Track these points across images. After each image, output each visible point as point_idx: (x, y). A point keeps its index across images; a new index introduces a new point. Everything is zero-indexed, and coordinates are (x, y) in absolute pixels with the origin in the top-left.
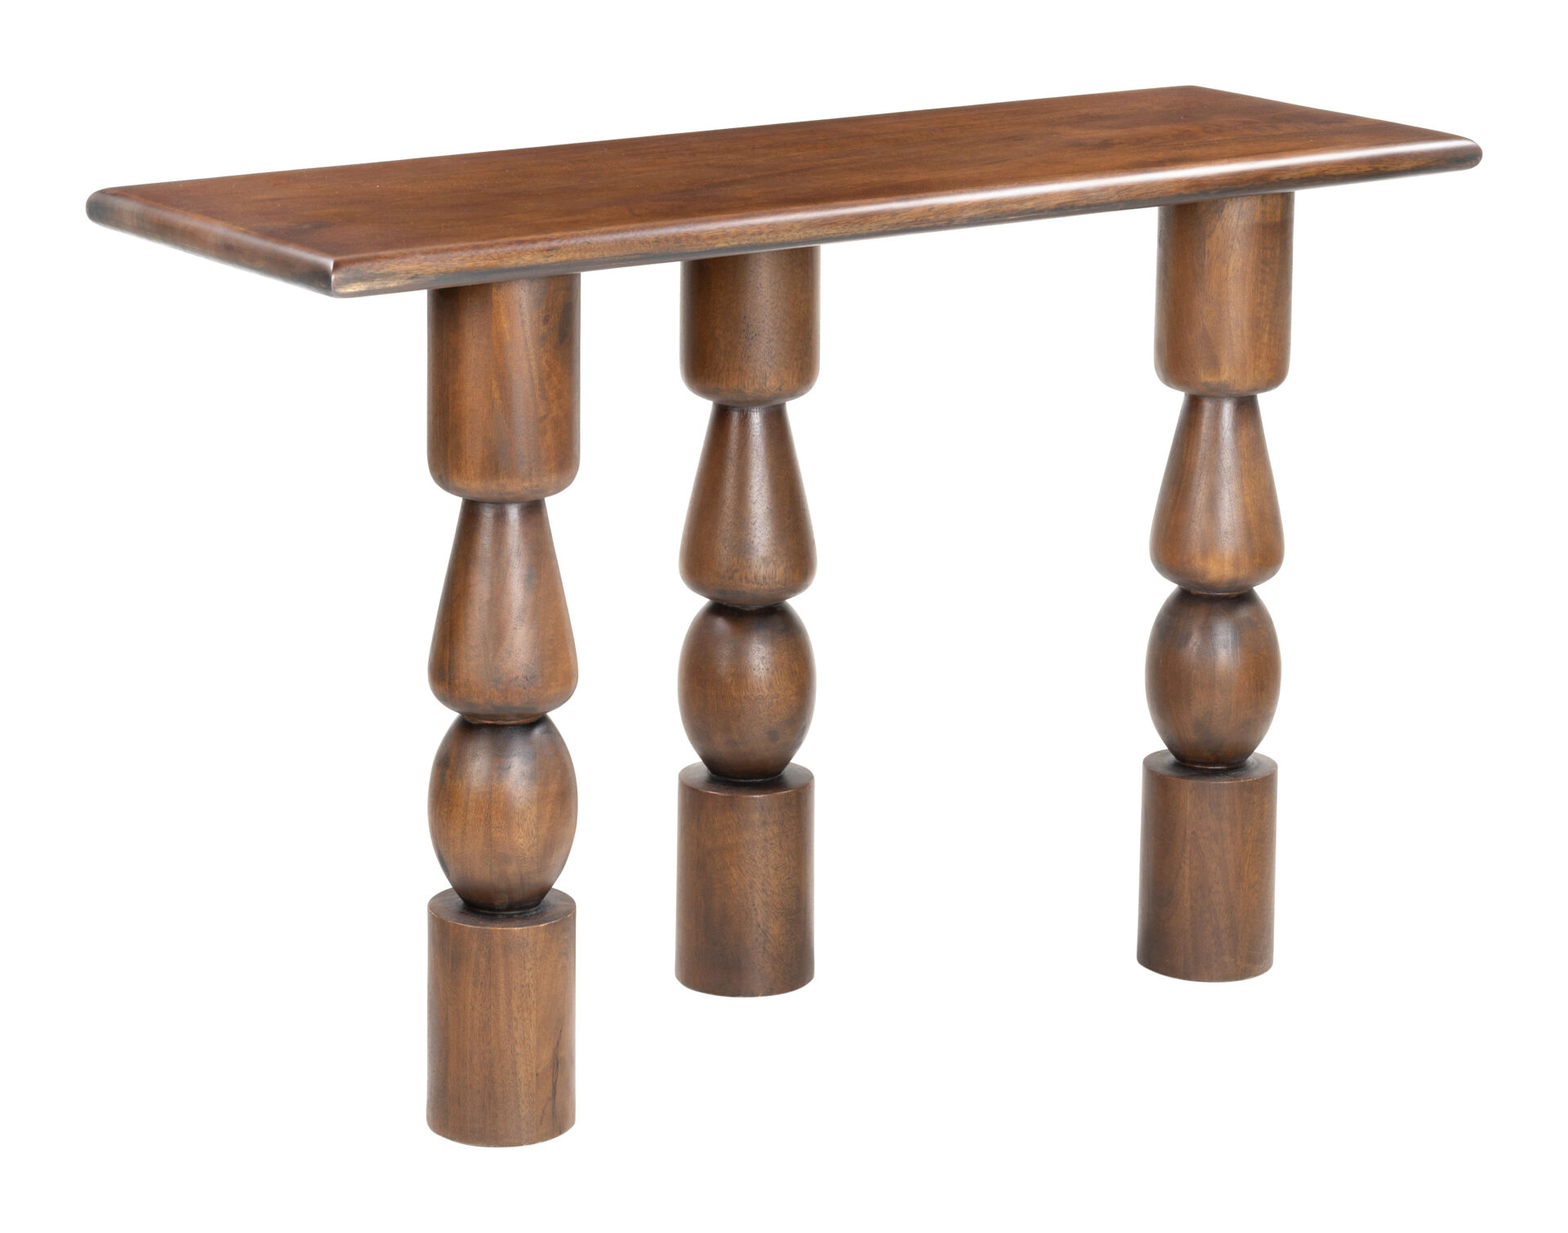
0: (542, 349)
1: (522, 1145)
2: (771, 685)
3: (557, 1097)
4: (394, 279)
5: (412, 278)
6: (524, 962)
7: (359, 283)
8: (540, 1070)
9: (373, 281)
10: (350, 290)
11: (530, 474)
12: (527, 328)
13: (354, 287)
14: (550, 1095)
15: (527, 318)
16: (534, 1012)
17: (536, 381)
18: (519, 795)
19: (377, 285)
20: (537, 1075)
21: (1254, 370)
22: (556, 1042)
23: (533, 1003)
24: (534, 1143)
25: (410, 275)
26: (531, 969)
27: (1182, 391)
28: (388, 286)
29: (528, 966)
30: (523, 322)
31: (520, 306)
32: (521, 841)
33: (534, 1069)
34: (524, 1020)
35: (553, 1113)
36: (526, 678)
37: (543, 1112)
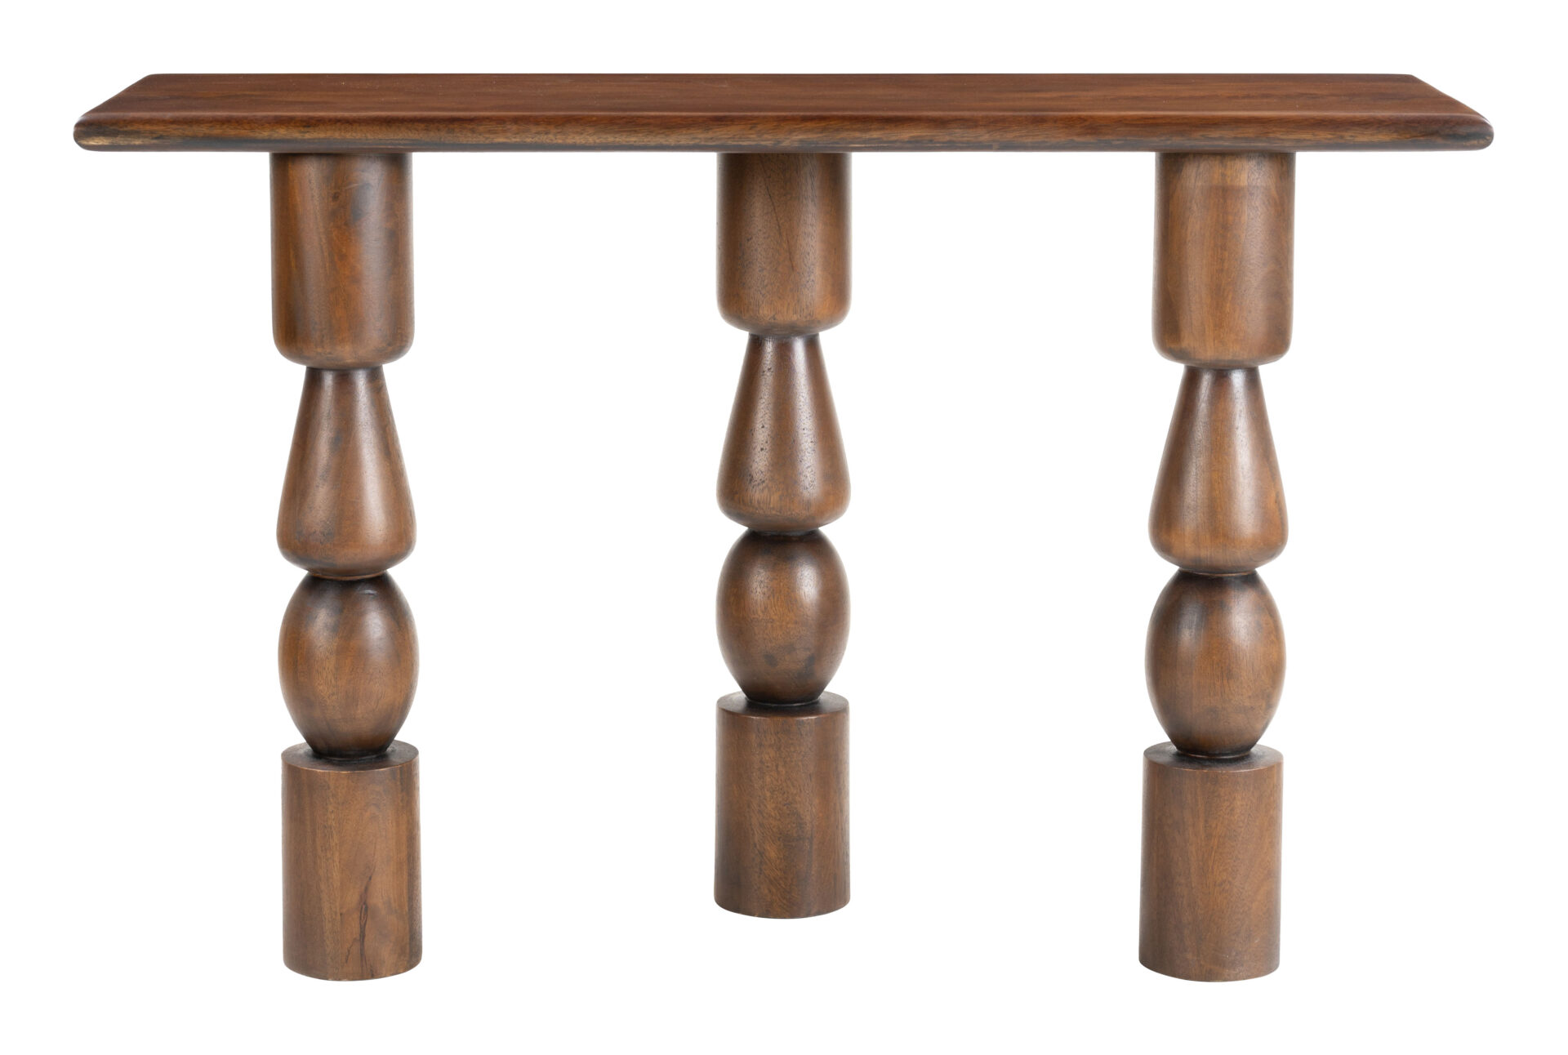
0: (332, 224)
1: (327, 979)
2: (766, 608)
3: (366, 939)
4: (139, 138)
5: (157, 138)
6: (327, 804)
7: (101, 138)
8: (344, 911)
9: (116, 137)
10: (92, 143)
11: (322, 342)
12: (316, 203)
13: (96, 141)
14: (358, 936)
15: (316, 193)
16: (337, 854)
17: (326, 254)
18: (320, 644)
19: (120, 140)
20: (341, 914)
21: (1214, 340)
22: (363, 888)
23: (336, 844)
24: (340, 980)
25: (154, 136)
26: (333, 812)
27: (1182, 363)
28: (133, 143)
29: (331, 808)
30: (313, 196)
31: (310, 182)
32: (321, 687)
33: (338, 909)
34: (327, 860)
35: (361, 955)
36: (322, 533)
37: (349, 951)
